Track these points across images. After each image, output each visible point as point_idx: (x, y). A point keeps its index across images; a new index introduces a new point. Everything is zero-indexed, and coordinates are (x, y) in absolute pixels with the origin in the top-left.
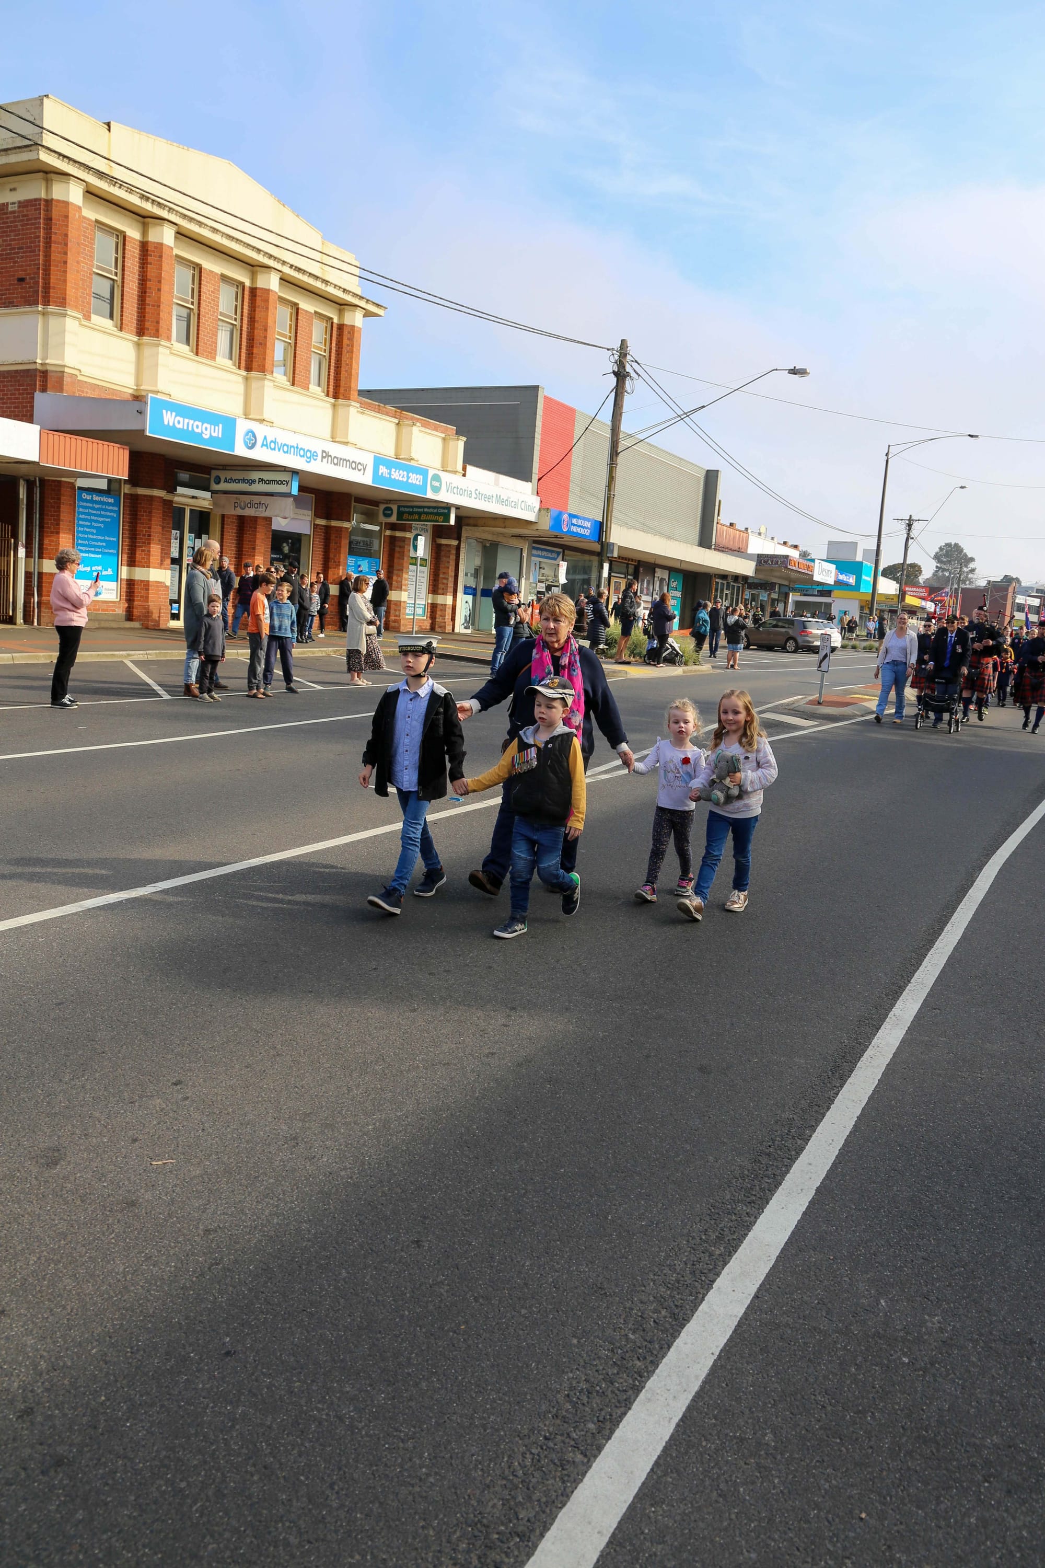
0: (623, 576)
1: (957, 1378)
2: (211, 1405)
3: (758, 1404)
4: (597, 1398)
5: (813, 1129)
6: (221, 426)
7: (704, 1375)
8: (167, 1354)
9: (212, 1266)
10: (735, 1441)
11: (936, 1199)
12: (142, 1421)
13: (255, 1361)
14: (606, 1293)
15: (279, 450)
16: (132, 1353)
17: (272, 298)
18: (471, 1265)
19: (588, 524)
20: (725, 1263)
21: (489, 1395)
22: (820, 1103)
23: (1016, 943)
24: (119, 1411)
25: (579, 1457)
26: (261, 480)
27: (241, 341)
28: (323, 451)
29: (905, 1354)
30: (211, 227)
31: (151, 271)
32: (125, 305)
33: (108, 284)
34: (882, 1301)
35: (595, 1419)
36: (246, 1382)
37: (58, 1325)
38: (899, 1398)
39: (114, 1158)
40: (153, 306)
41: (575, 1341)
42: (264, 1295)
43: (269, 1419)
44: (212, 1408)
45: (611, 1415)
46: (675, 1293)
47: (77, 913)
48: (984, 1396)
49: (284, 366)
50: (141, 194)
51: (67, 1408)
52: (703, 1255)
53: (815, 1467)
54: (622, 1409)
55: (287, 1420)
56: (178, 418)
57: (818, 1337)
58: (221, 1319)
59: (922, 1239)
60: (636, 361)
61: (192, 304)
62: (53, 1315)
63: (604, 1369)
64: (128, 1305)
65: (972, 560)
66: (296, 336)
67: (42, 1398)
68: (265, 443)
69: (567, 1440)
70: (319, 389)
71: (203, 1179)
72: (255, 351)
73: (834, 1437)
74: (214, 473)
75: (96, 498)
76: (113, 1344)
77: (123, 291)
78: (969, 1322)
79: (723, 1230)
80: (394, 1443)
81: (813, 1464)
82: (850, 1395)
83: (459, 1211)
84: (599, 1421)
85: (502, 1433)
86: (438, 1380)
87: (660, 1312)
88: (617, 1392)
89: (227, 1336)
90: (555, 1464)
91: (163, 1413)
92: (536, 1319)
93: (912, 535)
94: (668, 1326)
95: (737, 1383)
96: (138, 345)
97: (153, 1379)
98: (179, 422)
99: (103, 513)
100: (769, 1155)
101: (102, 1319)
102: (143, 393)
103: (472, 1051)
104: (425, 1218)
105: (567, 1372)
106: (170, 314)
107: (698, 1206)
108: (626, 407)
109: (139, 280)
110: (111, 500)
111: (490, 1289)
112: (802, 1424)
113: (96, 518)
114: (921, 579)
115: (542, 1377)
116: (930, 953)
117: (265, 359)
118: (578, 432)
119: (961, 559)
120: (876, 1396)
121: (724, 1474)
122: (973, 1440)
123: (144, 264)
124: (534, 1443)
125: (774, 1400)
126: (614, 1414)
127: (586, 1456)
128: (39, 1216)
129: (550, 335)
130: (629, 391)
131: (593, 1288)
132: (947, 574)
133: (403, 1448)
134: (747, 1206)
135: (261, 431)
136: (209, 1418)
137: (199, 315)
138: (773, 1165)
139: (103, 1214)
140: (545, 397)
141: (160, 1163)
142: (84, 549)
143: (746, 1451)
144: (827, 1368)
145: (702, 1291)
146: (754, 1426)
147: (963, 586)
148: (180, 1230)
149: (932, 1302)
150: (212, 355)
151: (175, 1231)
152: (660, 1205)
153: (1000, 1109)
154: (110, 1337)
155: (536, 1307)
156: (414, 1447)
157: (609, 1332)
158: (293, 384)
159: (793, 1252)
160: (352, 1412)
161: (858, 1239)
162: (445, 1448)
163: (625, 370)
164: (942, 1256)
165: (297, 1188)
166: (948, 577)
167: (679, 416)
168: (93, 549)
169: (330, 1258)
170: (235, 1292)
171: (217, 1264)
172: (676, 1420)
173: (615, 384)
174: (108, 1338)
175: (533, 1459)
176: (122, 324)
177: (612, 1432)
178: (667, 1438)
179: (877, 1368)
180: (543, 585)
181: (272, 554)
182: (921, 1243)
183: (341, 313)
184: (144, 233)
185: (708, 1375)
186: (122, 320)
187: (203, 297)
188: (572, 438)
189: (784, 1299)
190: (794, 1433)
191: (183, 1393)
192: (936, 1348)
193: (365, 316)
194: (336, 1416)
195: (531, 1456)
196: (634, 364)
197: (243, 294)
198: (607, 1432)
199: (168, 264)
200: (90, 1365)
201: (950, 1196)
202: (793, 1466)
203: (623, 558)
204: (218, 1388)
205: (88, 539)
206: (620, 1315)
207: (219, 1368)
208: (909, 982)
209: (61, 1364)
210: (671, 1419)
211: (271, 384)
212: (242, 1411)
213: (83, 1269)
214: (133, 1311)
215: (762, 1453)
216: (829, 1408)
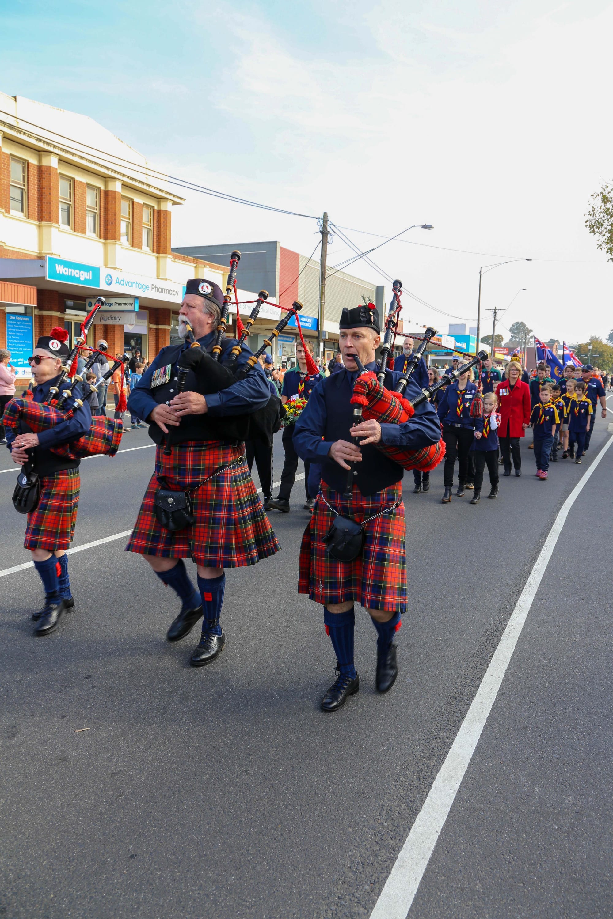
0: (331, 350)
1: (589, 837)
2: (123, 894)
3: (469, 864)
4: (369, 867)
5: (480, 679)
6: (91, 272)
7: (433, 847)
8: (93, 860)
9: (118, 797)
10: (458, 890)
11: (560, 719)
12: (78, 909)
13: (150, 860)
14: (366, 796)
15: (126, 285)
16: (69, 861)
17: (117, 196)
18: (281, 784)
19: (310, 321)
20: (438, 771)
21: (300, 871)
22: (482, 663)
23: (585, 556)
24: (63, 904)
25: (362, 910)
26: (116, 303)
27: (100, 222)
28: (152, 285)
29: (555, 823)
30: (79, 156)
31: (45, 183)
32: (30, 204)
33: (19, 191)
34: (536, 789)
35: (369, 882)
36: (144, 875)
37: (21, 846)
38: (555, 853)
39: (51, 730)
40: (47, 203)
41: (351, 830)
42: (152, 815)
43: (162, 900)
44: (124, 895)
45: (378, 879)
46: (409, 793)
47: (19, 571)
48: (607, 847)
49: (127, 235)
50: (37, 138)
51: (29, 905)
52: (423, 766)
53: (510, 905)
54: (385, 874)
55: (173, 900)
56: (65, 269)
57: (500, 816)
58: (126, 833)
59: (555, 746)
60: (333, 225)
61: (70, 201)
62: (16, 840)
63: (370, 847)
64: (65, 829)
65: (531, 331)
66: (133, 218)
67: (11, 899)
68: (118, 281)
69: (353, 899)
70: (148, 248)
71: (108, 739)
72: (109, 227)
73: (519, 883)
74: (88, 301)
75: (18, 318)
76: (57, 856)
77: (28, 195)
78: (590, 799)
79: (433, 749)
80: (243, 910)
81: (508, 902)
82: (525, 853)
83: (270, 748)
84: (371, 884)
85: (311, 897)
86: (267, 863)
87: (401, 806)
88: (380, 862)
89: (131, 844)
90: (347, 916)
91: (92, 902)
92: (325, 817)
93: (497, 318)
94: (407, 815)
95: (454, 850)
96: (39, 227)
97: (84, 879)
98: (66, 271)
99: (22, 327)
100: (455, 698)
101: (49, 839)
102: (43, 255)
103: (269, 644)
104: (250, 755)
105: (348, 852)
106: (57, 208)
107: (417, 734)
108: (328, 252)
109: (38, 188)
110: (27, 319)
111: (294, 799)
112: (498, 875)
113: (18, 330)
114: (503, 344)
115: (333, 856)
116: (535, 565)
117: (115, 232)
118: (301, 267)
119: (525, 331)
120: (541, 852)
121: (454, 914)
122: (605, 878)
123: (40, 179)
124: (332, 902)
125: (479, 860)
126: (380, 878)
127: (365, 908)
128: (5, 772)
129: (282, 211)
130: (330, 242)
131: (358, 793)
132: (517, 340)
133: (249, 913)
134: (446, 732)
135: (115, 274)
136: (123, 903)
137: (75, 208)
138: (459, 705)
139: (46, 768)
140: (281, 248)
141: (80, 730)
142: (12, 349)
143: (466, 897)
144: (509, 836)
145: (425, 790)
146: (469, 879)
147: (527, 346)
148: (96, 775)
149: (566, 787)
150: (83, 231)
151: (93, 775)
152: (393, 736)
153: (590, 659)
154: (55, 852)
155: (324, 809)
156: (256, 912)
157: (371, 822)
158: (133, 246)
159: (478, 760)
160: (214, 890)
161: (516, 749)
162: (276, 911)
163: (327, 230)
164: (568, 756)
165: (168, 740)
166: (519, 342)
167: (360, 255)
168: (18, 349)
169: (192, 786)
170: (133, 814)
171: (121, 796)
172: (419, 879)
173: (321, 238)
174: (53, 853)
175: (332, 914)
176: (29, 215)
177: (380, 891)
178: (415, 892)
179: (539, 834)
180: (286, 357)
181: (125, 346)
182: (554, 749)
183: (159, 203)
184: (40, 160)
185: (436, 846)
186: (28, 212)
187: (77, 197)
188: (298, 271)
189: (477, 792)
190: (494, 882)
191: (104, 887)
192: (573, 817)
193: (173, 204)
194: (205, 894)
195: (331, 912)
196: (332, 227)
197: (100, 194)
198: (377, 891)
199: (55, 178)
200: (43, 873)
201: (568, 717)
202: (496, 905)
203: (331, 339)
204: (127, 882)
205: (14, 343)
206: (377, 811)
207: (126, 868)
208: (525, 583)
209: (24, 874)
210: (416, 878)
211: (120, 247)
212: (144, 896)
213: (35, 806)
214: (68, 833)
215: (476, 897)
216: (513, 863)
